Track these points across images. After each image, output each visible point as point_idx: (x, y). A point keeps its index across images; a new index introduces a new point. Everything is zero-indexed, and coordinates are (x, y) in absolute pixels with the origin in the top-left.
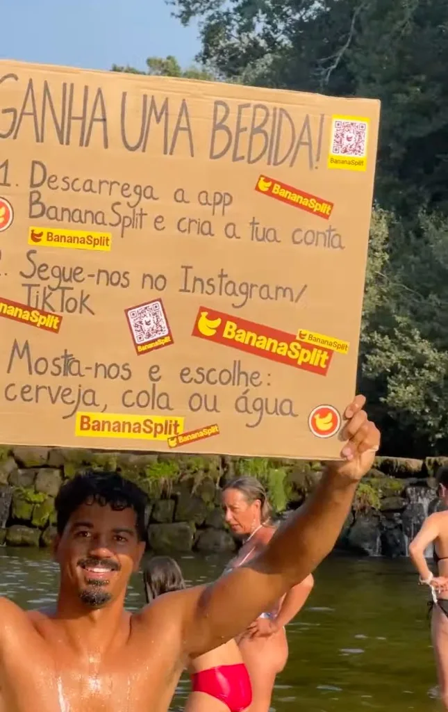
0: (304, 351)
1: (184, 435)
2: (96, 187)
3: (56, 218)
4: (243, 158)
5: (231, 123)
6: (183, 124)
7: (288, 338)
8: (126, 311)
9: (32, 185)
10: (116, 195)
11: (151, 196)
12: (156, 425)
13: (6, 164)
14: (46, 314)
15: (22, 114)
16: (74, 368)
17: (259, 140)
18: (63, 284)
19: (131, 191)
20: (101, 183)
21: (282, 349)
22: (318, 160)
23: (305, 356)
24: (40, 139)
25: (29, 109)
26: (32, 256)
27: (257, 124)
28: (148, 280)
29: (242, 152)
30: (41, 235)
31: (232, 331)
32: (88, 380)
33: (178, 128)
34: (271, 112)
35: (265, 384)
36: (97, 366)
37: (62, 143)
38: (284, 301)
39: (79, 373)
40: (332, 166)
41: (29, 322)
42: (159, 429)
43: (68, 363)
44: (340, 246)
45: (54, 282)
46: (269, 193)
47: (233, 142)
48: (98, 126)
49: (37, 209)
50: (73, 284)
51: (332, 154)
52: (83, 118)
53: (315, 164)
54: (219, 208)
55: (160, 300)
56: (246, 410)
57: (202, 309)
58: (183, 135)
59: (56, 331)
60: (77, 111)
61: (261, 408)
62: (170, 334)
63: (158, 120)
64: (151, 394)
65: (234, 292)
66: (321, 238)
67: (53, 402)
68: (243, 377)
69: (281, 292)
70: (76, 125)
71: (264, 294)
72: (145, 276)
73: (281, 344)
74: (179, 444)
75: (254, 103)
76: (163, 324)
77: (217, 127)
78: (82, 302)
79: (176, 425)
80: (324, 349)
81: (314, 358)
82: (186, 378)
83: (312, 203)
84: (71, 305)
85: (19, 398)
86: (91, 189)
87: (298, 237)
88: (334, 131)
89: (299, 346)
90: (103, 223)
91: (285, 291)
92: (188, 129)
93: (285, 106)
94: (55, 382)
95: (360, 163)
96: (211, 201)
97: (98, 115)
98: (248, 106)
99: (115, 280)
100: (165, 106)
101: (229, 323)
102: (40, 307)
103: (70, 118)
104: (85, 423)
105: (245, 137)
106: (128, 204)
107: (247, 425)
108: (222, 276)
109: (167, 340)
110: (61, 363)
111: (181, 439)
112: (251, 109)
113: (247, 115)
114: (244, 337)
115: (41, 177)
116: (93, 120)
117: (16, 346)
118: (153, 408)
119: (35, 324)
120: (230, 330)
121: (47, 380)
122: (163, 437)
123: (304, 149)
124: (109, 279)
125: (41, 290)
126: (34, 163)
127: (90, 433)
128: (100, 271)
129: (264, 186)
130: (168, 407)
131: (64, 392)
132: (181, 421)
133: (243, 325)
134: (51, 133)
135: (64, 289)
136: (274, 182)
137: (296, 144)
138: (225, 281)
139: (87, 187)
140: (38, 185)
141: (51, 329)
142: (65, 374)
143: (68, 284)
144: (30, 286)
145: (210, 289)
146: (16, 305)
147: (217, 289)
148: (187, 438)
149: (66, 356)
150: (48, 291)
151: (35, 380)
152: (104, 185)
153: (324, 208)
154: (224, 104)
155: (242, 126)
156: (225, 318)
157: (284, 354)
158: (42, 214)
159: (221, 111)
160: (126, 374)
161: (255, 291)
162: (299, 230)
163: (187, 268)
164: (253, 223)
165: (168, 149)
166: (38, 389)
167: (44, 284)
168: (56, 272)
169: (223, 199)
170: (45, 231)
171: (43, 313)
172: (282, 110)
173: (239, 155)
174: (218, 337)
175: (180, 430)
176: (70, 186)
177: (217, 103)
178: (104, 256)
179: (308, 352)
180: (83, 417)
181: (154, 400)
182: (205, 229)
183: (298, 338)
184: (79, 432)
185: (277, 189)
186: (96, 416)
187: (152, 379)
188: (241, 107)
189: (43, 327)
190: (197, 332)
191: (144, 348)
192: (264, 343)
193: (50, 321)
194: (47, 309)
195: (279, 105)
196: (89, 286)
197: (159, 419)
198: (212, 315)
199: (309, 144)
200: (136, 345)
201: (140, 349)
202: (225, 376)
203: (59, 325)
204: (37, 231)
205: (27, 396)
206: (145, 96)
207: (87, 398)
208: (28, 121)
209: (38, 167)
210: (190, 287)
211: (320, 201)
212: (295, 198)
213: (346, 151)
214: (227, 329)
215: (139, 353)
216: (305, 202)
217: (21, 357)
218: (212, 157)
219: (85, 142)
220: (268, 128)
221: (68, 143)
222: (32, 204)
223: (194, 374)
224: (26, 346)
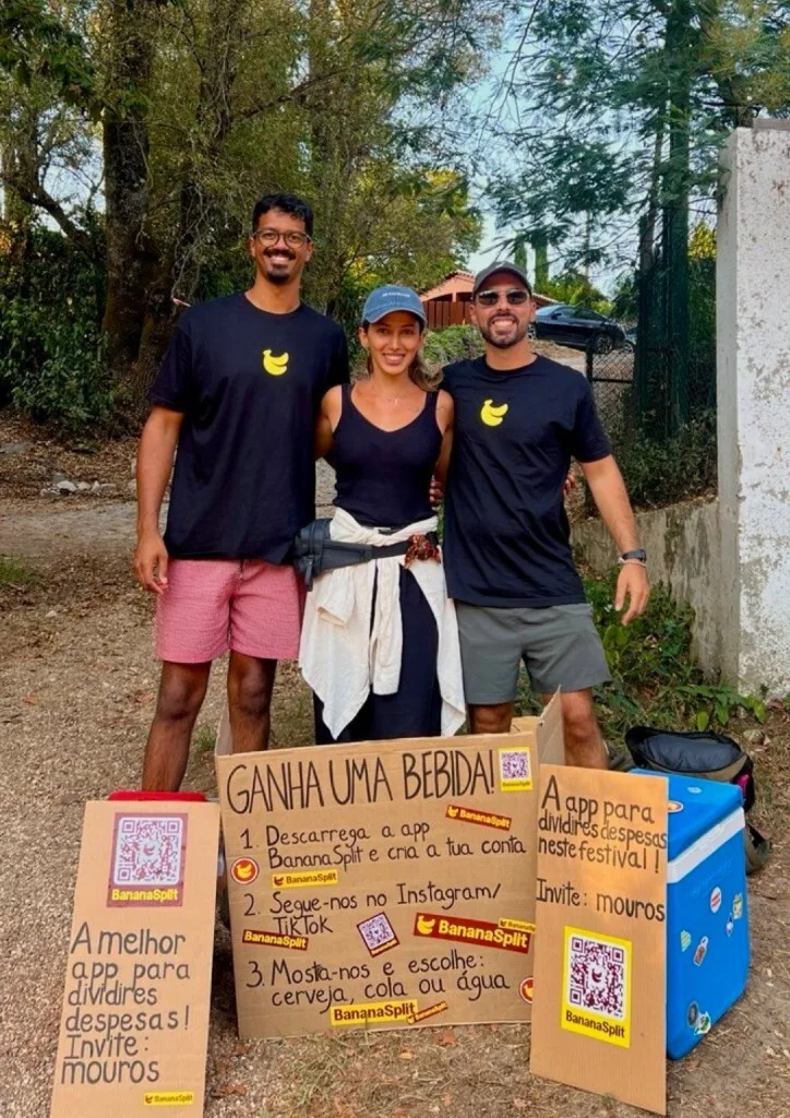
0: (506, 936)
1: (419, 1013)
2: (319, 837)
3: (292, 865)
4: (432, 794)
5: (418, 769)
6: (381, 777)
7: (492, 927)
8: (358, 926)
9: (269, 844)
10: (336, 840)
11: (364, 836)
12: (396, 1009)
13: (247, 832)
14: (295, 938)
15: (254, 792)
16: (324, 974)
17: (443, 778)
18: (305, 913)
19: (347, 835)
20: (323, 833)
21: (488, 937)
22: (492, 785)
23: (508, 939)
24: (270, 808)
25: (258, 788)
26: (277, 897)
27: (439, 767)
28: (371, 900)
29: (431, 789)
30: (282, 879)
31: (446, 927)
32: (336, 982)
33: (377, 781)
34: (449, 755)
35: (478, 964)
36: (341, 970)
37: (287, 808)
38: (484, 899)
39: (328, 978)
40: (503, 789)
41: (283, 946)
42: (398, 1011)
43: (318, 972)
44: (522, 850)
45: (297, 913)
46: (458, 817)
47: (423, 783)
48: (313, 790)
49: (276, 861)
50: (312, 912)
51: (503, 780)
52: (301, 787)
53: (491, 789)
54: (419, 836)
55: (383, 913)
56: (467, 987)
57: (419, 915)
58: (382, 786)
59: (305, 949)
60: (296, 782)
61: (479, 985)
62: (395, 938)
63: (360, 777)
64: (387, 984)
65: (442, 898)
66: (506, 846)
67: (311, 1002)
68: (460, 962)
69: (480, 892)
70: (297, 793)
71: (467, 895)
72: (368, 897)
73: (488, 932)
74: (416, 1021)
75: (434, 750)
76: (389, 930)
77: (407, 774)
78: (322, 925)
79: (412, 1006)
80: (522, 933)
81: (516, 940)
82: (415, 969)
83: (494, 821)
84: (314, 928)
85: (284, 1002)
86: (315, 839)
87: (487, 847)
88: (501, 762)
89: (502, 932)
90: (329, 863)
91: (483, 891)
92: (385, 780)
93: (459, 749)
94: (311, 987)
95: (528, 783)
96: (412, 831)
97: (313, 782)
98: (429, 753)
99: (345, 904)
100: (364, 765)
101: (442, 922)
102: (289, 933)
103: (291, 789)
104: (338, 1015)
105: (431, 779)
106: (347, 845)
107: (470, 999)
108: (430, 887)
109: (394, 942)
110: (313, 972)
111: (417, 1017)
112: (433, 755)
113: (430, 760)
114: (455, 930)
115: (275, 836)
116: (309, 786)
117: (275, 964)
118: (391, 995)
119: (288, 947)
120: (444, 927)
121: (304, 986)
122: (402, 1017)
123: (480, 780)
124: (341, 904)
125: (288, 920)
126: (268, 828)
127: (344, 1022)
128: (332, 900)
129: (453, 813)
130: (403, 993)
131: (318, 994)
132: (415, 1002)
133: (453, 921)
134: (278, 803)
135: (306, 917)
136: (460, 809)
137: (473, 776)
138: (434, 890)
139: (312, 838)
140: (275, 843)
141: (301, 948)
142: (317, 980)
143: (309, 913)
144: (279, 919)
145: (422, 898)
146: (271, 934)
147: (428, 897)
148: (422, 1016)
149: (315, 967)
150: (294, 921)
151: (294, 988)
152: (325, 834)
153: (504, 823)
154: (410, 755)
155: (427, 770)
156: (438, 918)
157: (490, 939)
158: (280, 865)
159: (409, 761)
160: (365, 973)
161: (459, 894)
162: (487, 842)
163: (401, 885)
164: (449, 843)
165: (372, 798)
166: (297, 994)
167: (290, 915)
168: (298, 905)
169: (422, 828)
170: (285, 876)
171: (292, 937)
172: (457, 752)
173: (428, 792)
174: (435, 934)
175: (416, 1010)
176: (298, 839)
177: (404, 756)
178: (335, 888)
179: (510, 936)
180: (336, 1011)
181: (392, 989)
182: (410, 853)
183: (500, 926)
184: (334, 1023)
185: (463, 814)
186: (345, 1008)
187: (387, 974)
188: (424, 755)
189: (294, 948)
190: (417, 933)
191: (377, 951)
192: (472, 933)
193: (298, 943)
194: (295, 934)
195: (454, 749)
196: (325, 912)
197: (396, 1003)
198: (428, 917)
199: (484, 775)
200: (370, 951)
201: (373, 952)
202: (446, 963)
203: (306, 944)
204: (279, 877)
205: (289, 1000)
206: (347, 761)
207: (337, 996)
208: (258, 798)
209: (271, 830)
210: (406, 899)
211: (500, 818)
212: (479, 818)
213: (514, 776)
214: (441, 927)
215: (374, 956)
216: (488, 820)
217: (280, 972)
218: (407, 798)
219: (305, 803)
220: (448, 768)
221: (292, 807)
222: (271, 858)
223: (420, 965)
224: (283, 963)
